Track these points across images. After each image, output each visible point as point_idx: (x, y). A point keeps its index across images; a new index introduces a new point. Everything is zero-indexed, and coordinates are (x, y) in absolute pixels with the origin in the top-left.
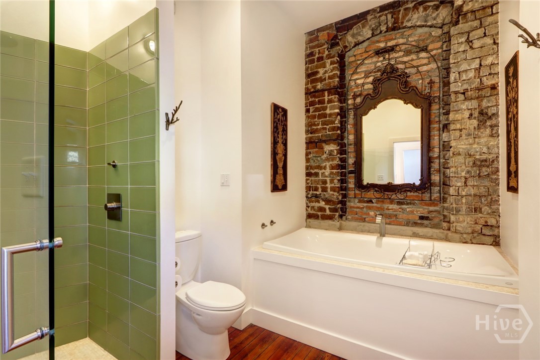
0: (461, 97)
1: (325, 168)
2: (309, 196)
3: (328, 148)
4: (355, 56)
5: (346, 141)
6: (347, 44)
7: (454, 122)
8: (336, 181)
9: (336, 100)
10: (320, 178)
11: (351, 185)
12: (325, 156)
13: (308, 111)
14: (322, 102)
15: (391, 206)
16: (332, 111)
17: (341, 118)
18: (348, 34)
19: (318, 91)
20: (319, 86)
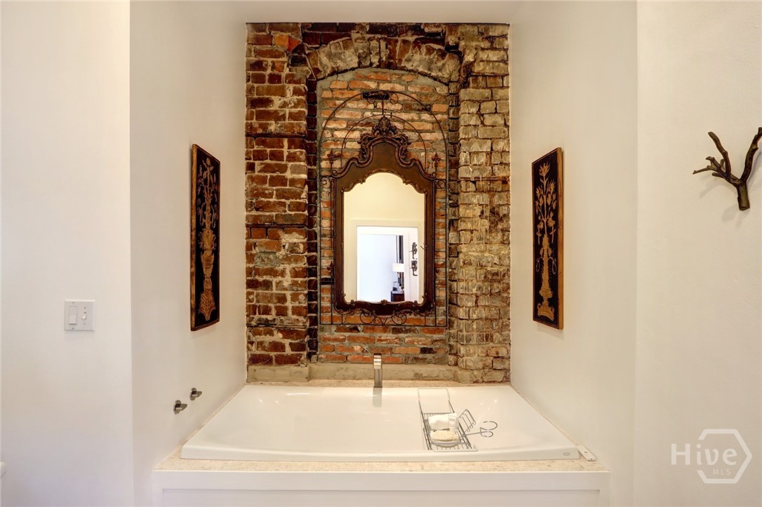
0: (472, 187)
1: (283, 274)
2: (254, 323)
3: (290, 239)
4: (332, 90)
5: (317, 229)
6: (319, 66)
7: (464, 219)
8: (302, 297)
9: (303, 157)
10: (274, 291)
11: (326, 304)
12: (283, 252)
13: (250, 167)
14: (277, 156)
15: (384, 336)
16: (296, 176)
17: (310, 189)
18: (322, 50)
19: (270, 135)
20: (273, 127)
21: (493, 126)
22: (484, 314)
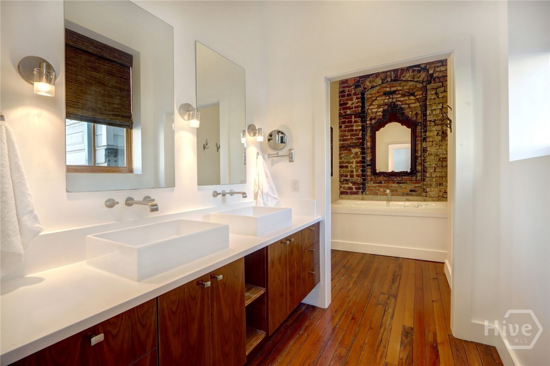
0: (433, 124)
1: (352, 163)
2: (342, 180)
3: (354, 151)
4: (371, 94)
5: (365, 146)
6: (366, 87)
7: (429, 137)
8: (359, 171)
9: (360, 121)
10: (349, 169)
11: (369, 173)
12: (352, 155)
13: (340, 127)
14: (351, 122)
15: (393, 185)
16: (357, 128)
17: (362, 132)
18: (367, 80)
19: (348, 115)
20: (349, 112)
21: (443, 97)
22: (438, 175)
